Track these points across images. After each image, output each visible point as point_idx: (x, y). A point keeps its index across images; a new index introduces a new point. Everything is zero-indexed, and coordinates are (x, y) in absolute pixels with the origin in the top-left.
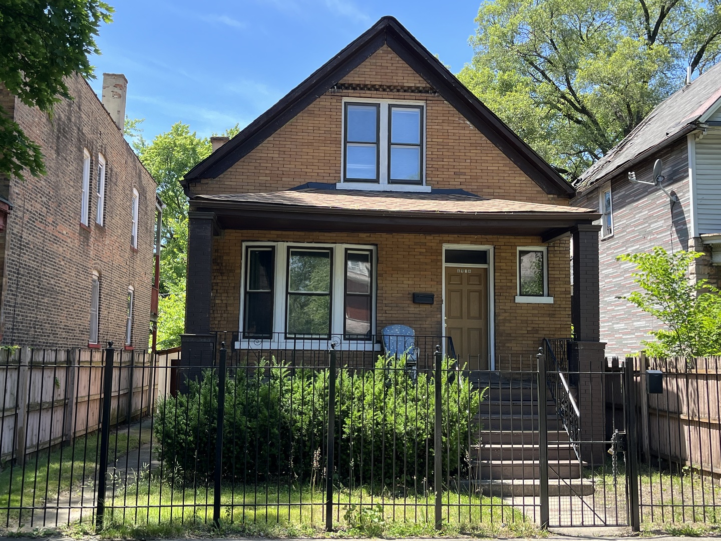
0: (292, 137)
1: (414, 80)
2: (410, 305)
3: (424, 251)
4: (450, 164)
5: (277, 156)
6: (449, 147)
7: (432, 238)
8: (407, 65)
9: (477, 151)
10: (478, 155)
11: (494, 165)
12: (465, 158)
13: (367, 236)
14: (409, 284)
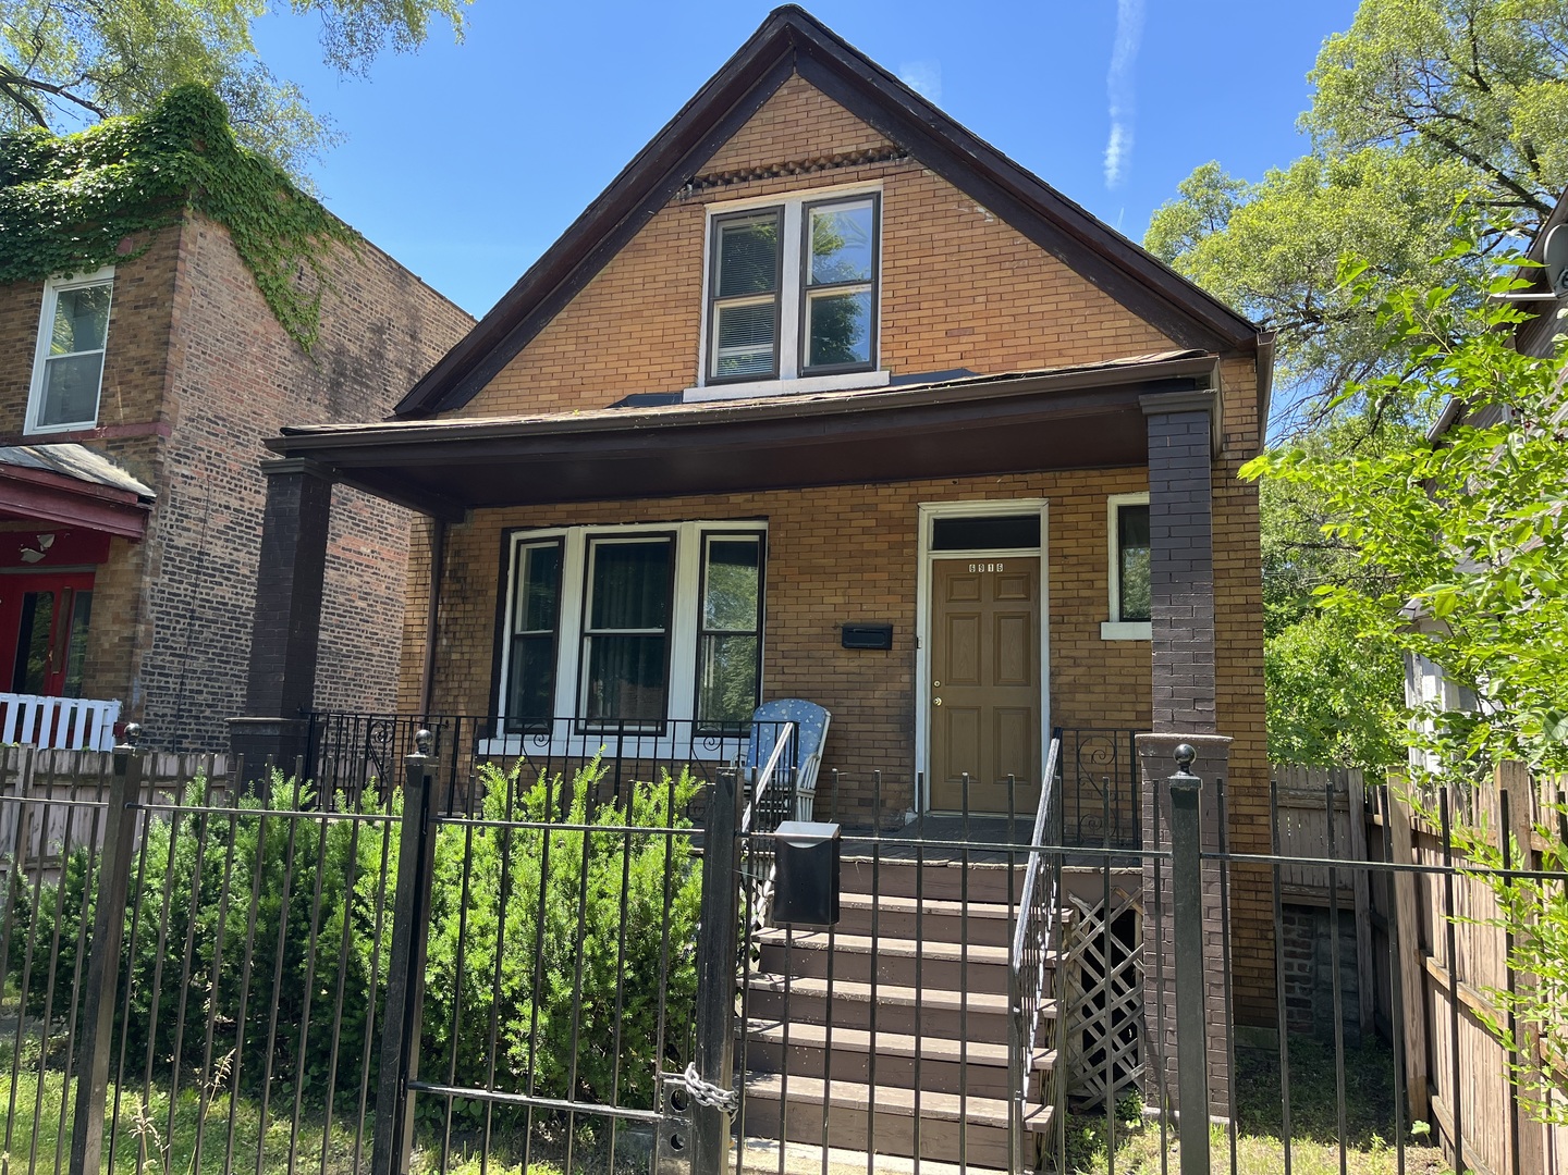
0: (603, 305)
1: (856, 136)
2: (837, 654)
3: (873, 523)
4: (937, 312)
5: (573, 348)
6: (933, 274)
7: (890, 491)
8: (840, 109)
9: (1003, 274)
10: (1004, 281)
11: (1045, 300)
12: (974, 292)
13: (747, 501)
14: (836, 604)
